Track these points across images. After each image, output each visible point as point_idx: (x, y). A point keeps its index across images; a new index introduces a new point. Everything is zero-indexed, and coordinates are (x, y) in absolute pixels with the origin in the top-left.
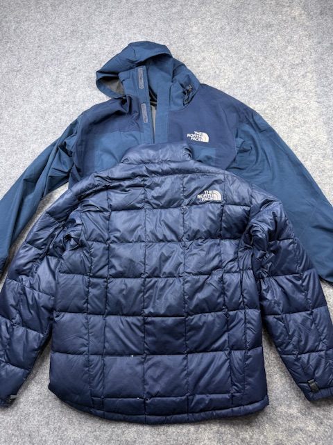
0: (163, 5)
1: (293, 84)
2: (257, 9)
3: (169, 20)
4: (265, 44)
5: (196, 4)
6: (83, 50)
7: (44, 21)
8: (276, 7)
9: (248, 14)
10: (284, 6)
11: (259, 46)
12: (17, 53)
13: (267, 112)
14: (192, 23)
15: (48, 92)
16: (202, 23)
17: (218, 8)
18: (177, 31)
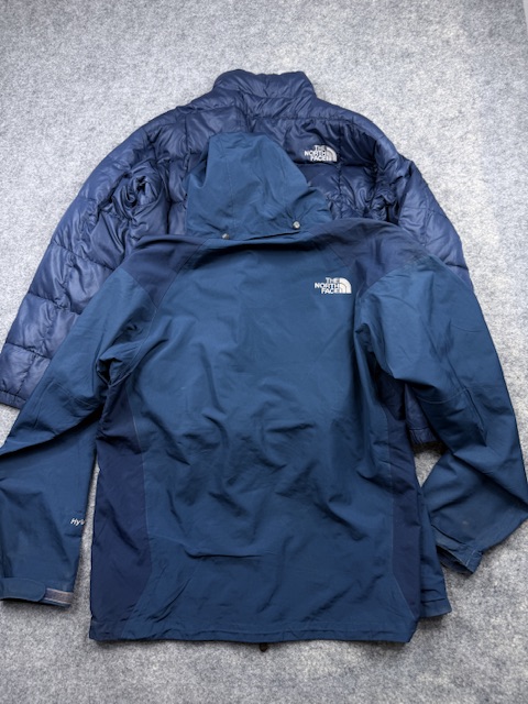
0: (234, 22)
1: (445, 152)
2: (388, 27)
3: (244, 46)
4: (400, 85)
5: (288, 20)
6: (106, 98)
7: (43, 49)
8: (418, 23)
9: (373, 36)
10: (430, 23)
11: (390, 90)
14: (282, 51)
15: (51, 168)
16: (298, 52)
17: (324, 26)
18: (257, 64)
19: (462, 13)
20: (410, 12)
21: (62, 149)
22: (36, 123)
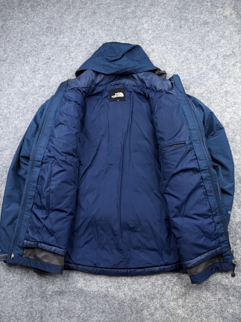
0: (120, 6)
1: (225, 72)
2: (196, 9)
3: (125, 18)
4: (203, 38)
5: (147, 5)
6: (56, 43)
7: (25, 19)
8: (212, 8)
9: (189, 14)
10: (217, 7)
11: (198, 40)
12: (3, 46)
13: (204, 95)
14: (144, 21)
15: (28, 78)
16: (151, 21)
17: (164, 9)
18: (131, 27)
19: (233, 3)
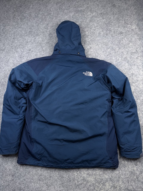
20: (122, 21)
21: (21, 55)
22: (14, 47)
